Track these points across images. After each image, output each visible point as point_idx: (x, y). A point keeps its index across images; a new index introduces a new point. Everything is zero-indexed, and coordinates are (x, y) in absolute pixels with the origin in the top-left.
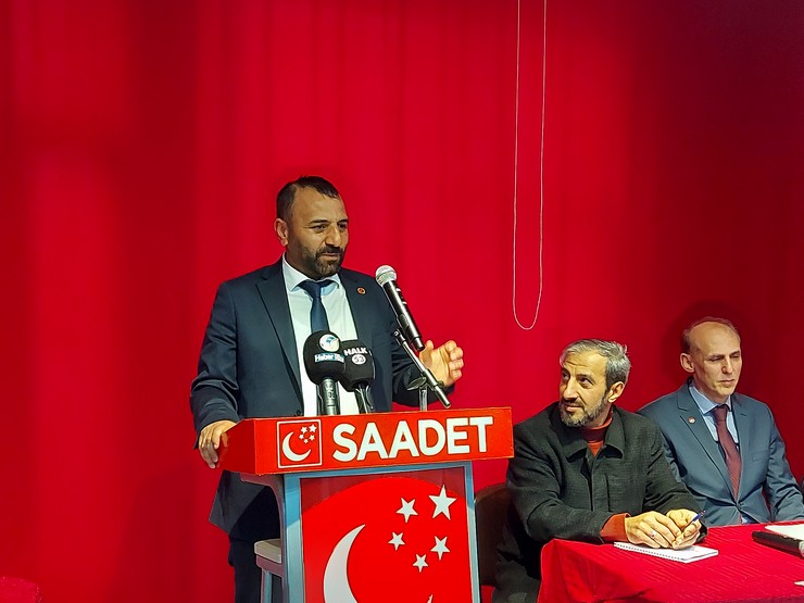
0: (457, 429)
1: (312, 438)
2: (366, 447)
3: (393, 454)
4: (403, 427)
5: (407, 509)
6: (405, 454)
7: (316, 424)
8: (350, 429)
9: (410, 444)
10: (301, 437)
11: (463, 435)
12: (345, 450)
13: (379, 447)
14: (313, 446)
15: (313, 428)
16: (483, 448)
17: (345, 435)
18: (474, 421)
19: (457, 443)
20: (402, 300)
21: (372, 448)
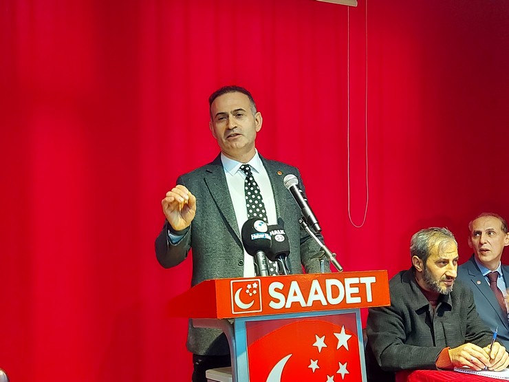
0: (352, 286)
1: (255, 292)
2: (291, 299)
3: (310, 303)
4: (316, 285)
5: (320, 343)
6: (317, 303)
7: (257, 282)
8: (280, 286)
9: (320, 297)
10: (247, 291)
11: (356, 290)
12: (277, 301)
13: (300, 298)
14: (255, 297)
15: (255, 285)
16: (369, 299)
17: (277, 290)
18: (363, 280)
19: (353, 295)
20: (304, 198)
21: (296, 299)
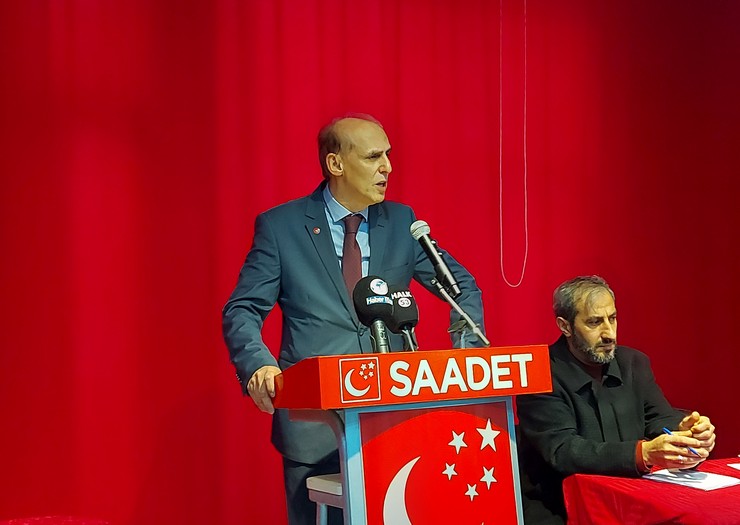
0: (501, 365)
1: (371, 374)
2: (420, 383)
3: (444, 389)
4: (452, 364)
5: (458, 441)
6: (454, 388)
7: (374, 362)
8: (405, 366)
9: (458, 380)
10: (361, 373)
11: (506, 371)
12: (401, 386)
13: (431, 382)
14: (372, 382)
15: (371, 365)
16: (524, 383)
17: (400, 371)
18: (516, 358)
19: (502, 378)
20: (438, 252)
21: (425, 383)
